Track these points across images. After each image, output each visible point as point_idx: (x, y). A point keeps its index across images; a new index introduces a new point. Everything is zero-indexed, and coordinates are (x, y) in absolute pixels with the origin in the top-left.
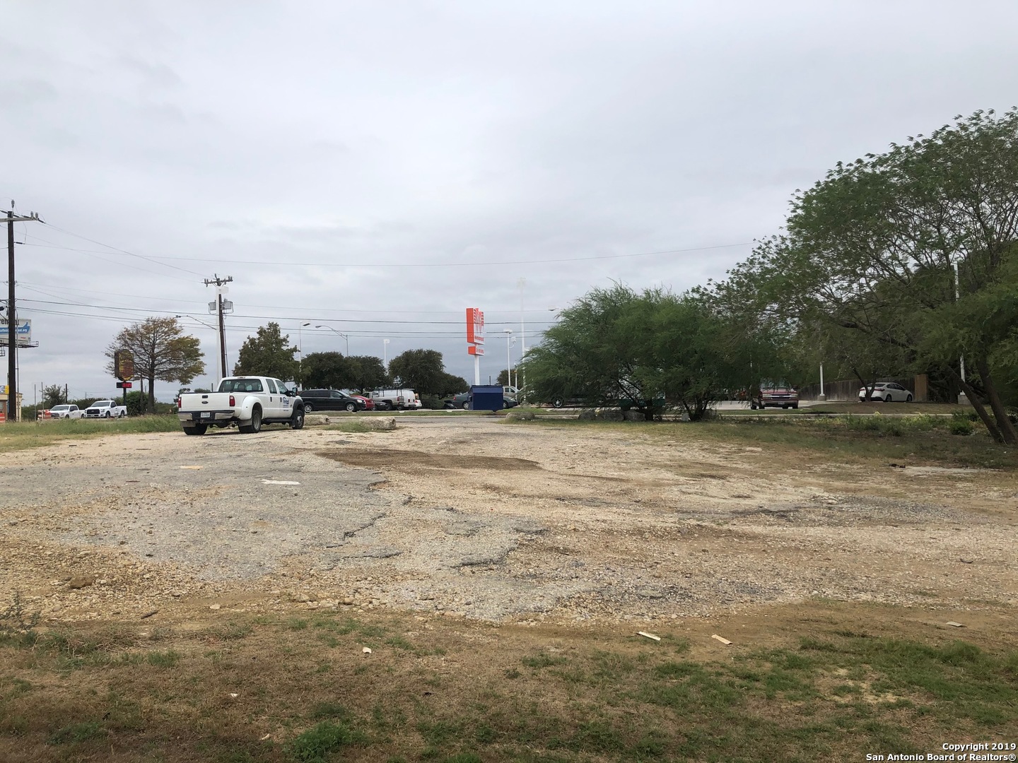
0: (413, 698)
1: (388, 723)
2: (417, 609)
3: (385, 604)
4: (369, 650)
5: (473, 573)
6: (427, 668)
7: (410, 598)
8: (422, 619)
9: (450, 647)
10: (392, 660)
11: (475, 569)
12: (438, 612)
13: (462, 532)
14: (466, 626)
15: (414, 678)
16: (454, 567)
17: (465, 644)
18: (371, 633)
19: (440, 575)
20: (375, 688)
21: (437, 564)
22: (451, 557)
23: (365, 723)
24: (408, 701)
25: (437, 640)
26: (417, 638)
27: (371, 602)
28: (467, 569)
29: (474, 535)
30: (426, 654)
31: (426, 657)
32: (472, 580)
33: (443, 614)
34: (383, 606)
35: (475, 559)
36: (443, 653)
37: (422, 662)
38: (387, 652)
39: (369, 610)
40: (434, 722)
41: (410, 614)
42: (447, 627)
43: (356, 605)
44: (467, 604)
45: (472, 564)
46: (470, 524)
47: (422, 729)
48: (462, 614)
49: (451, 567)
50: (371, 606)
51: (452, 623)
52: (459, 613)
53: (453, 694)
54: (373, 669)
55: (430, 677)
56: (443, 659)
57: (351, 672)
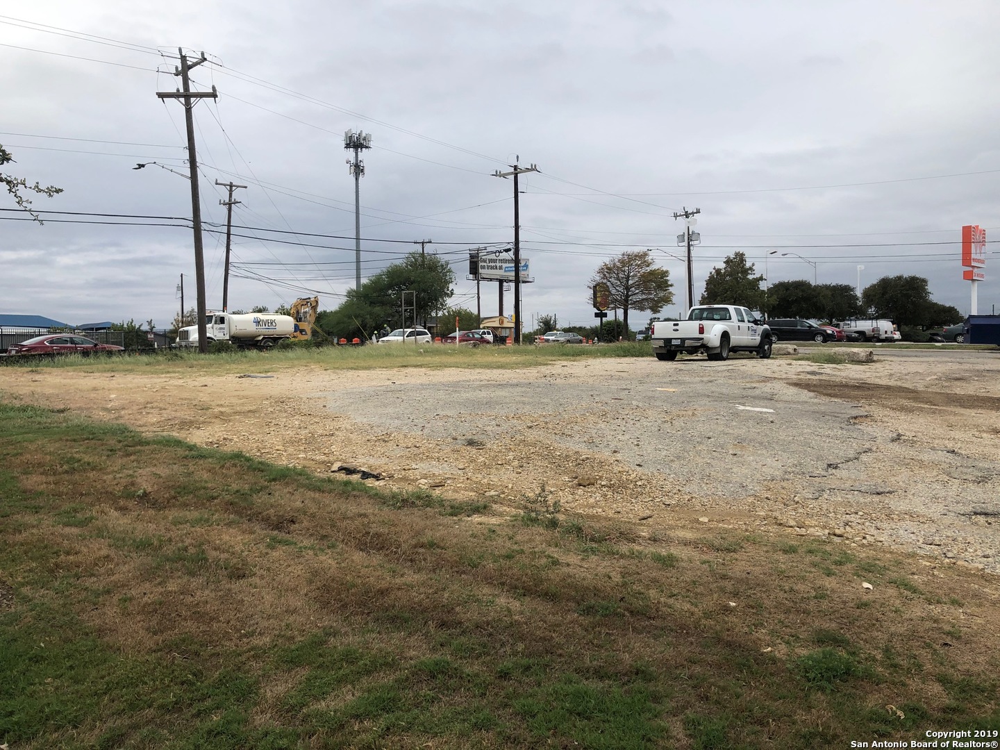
0: (929, 646)
1: (901, 666)
2: (922, 552)
3: (881, 542)
4: (870, 586)
5: (990, 524)
6: (942, 617)
7: (911, 540)
8: (928, 564)
9: (968, 600)
10: (898, 601)
11: (990, 519)
12: (947, 560)
13: (970, 477)
14: (986, 580)
15: (928, 624)
16: (963, 515)
17: (987, 600)
18: (868, 569)
19: (946, 521)
20: (882, 626)
21: (941, 508)
22: (958, 503)
23: (874, 659)
24: (923, 648)
25: (950, 589)
26: (926, 584)
27: (864, 538)
28: (981, 519)
29: (986, 482)
30: (939, 602)
31: (939, 605)
32: (989, 531)
33: (954, 564)
34: (880, 544)
35: (990, 509)
36: (961, 605)
37: (936, 610)
38: (891, 591)
39: (863, 546)
40: (958, 677)
41: (913, 556)
42: (961, 578)
43: (848, 539)
44: (984, 557)
45: (986, 514)
46: (980, 470)
47: (943, 680)
48: (981, 566)
49: (959, 514)
50: (864, 541)
51: (967, 573)
52: (976, 565)
53: (978, 650)
54: (878, 607)
55: (947, 628)
56: (961, 611)
57: (852, 605)
